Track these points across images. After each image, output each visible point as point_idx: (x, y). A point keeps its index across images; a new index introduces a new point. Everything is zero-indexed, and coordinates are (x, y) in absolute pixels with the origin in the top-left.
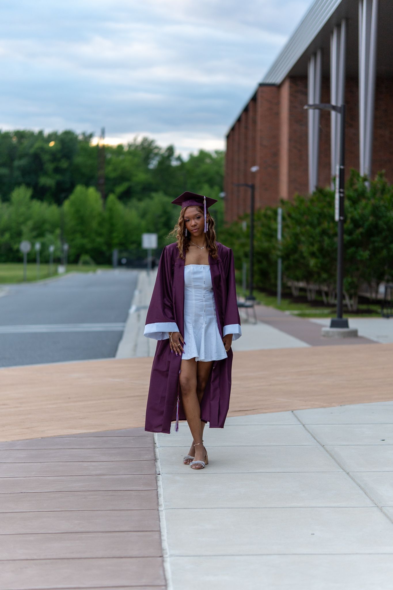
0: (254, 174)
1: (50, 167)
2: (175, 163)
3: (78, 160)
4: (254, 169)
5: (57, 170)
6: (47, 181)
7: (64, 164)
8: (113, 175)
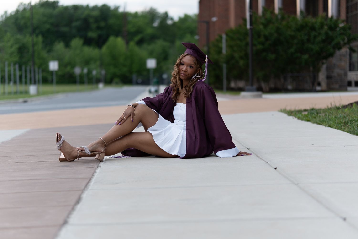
0: (214, 22)
1: (94, 26)
2: (169, 22)
3: (111, 21)
4: (214, 19)
5: (99, 28)
6: (92, 34)
7: (102, 24)
8: (132, 30)
